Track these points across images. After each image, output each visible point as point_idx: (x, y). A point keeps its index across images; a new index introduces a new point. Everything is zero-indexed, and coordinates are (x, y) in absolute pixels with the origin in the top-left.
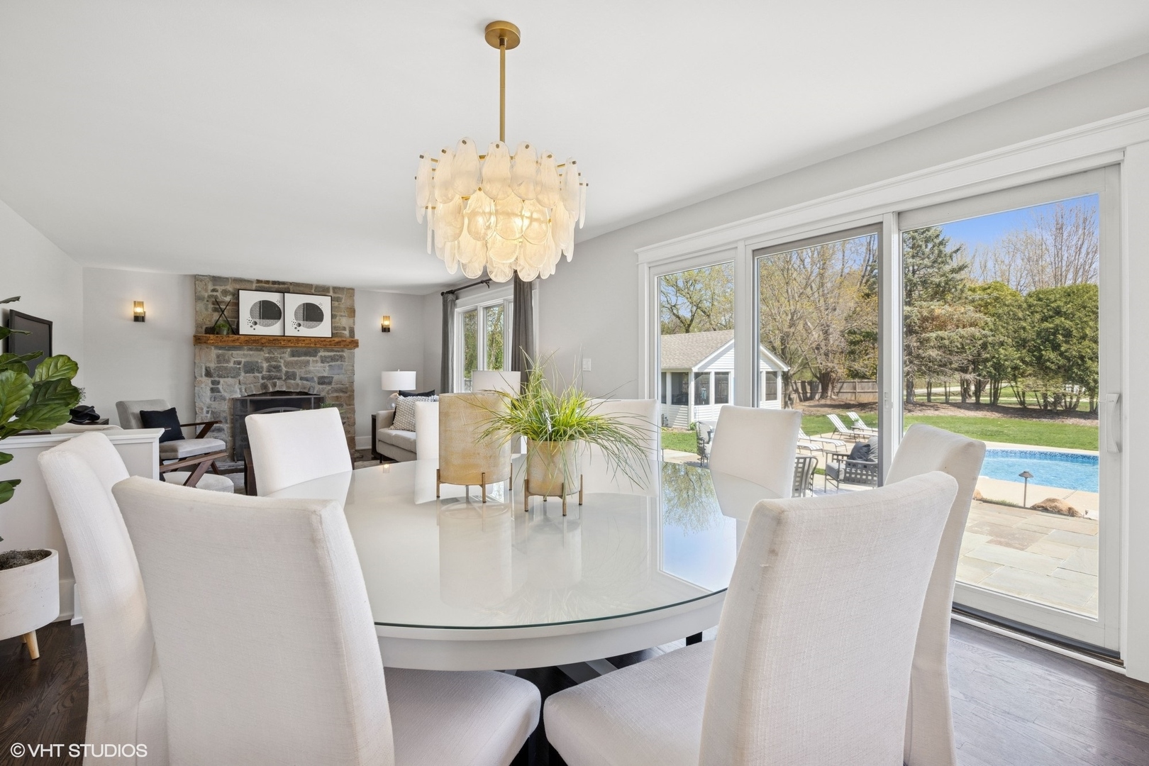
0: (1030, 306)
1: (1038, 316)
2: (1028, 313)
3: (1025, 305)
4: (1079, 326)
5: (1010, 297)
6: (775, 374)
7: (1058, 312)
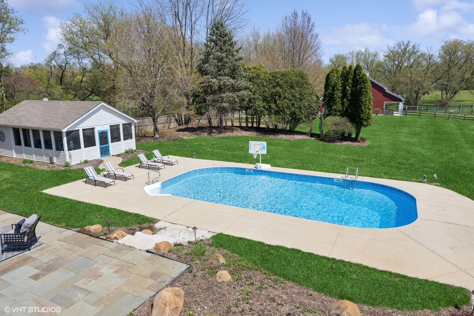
0: (269, 80)
1: (271, 85)
2: (268, 83)
3: (267, 79)
4: (284, 92)
5: (263, 74)
6: (130, 124)
7: (278, 84)
